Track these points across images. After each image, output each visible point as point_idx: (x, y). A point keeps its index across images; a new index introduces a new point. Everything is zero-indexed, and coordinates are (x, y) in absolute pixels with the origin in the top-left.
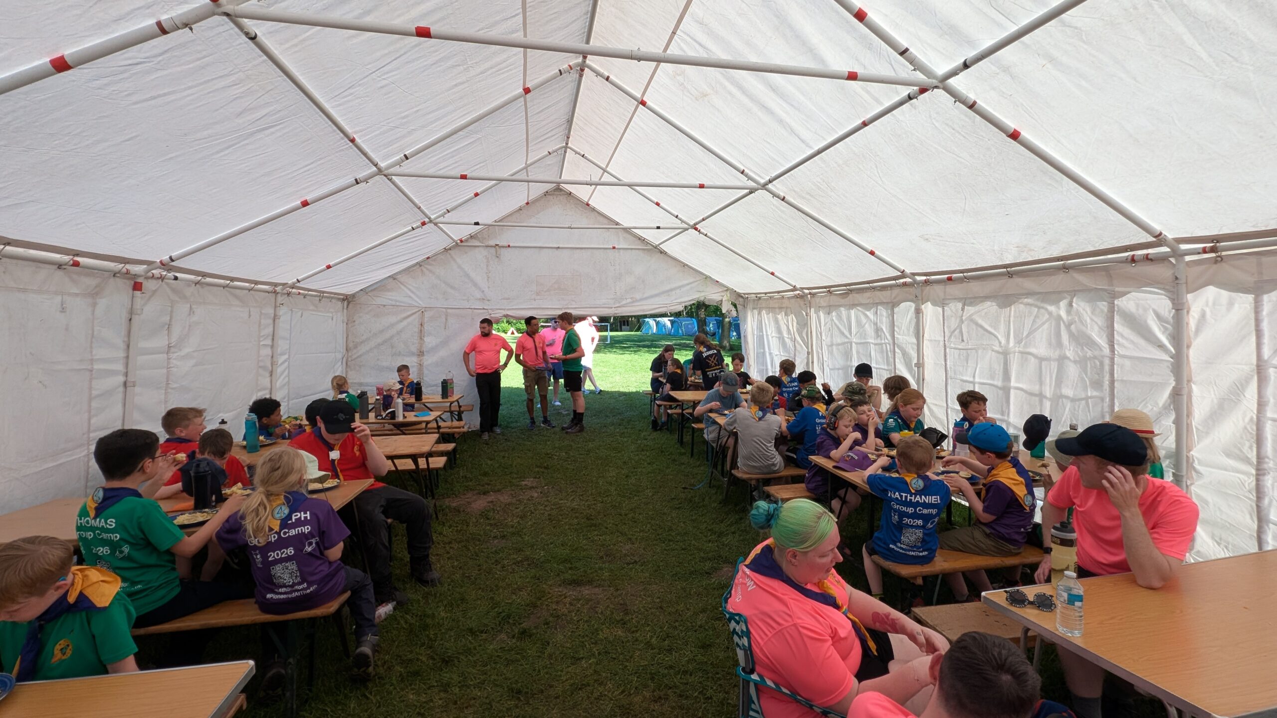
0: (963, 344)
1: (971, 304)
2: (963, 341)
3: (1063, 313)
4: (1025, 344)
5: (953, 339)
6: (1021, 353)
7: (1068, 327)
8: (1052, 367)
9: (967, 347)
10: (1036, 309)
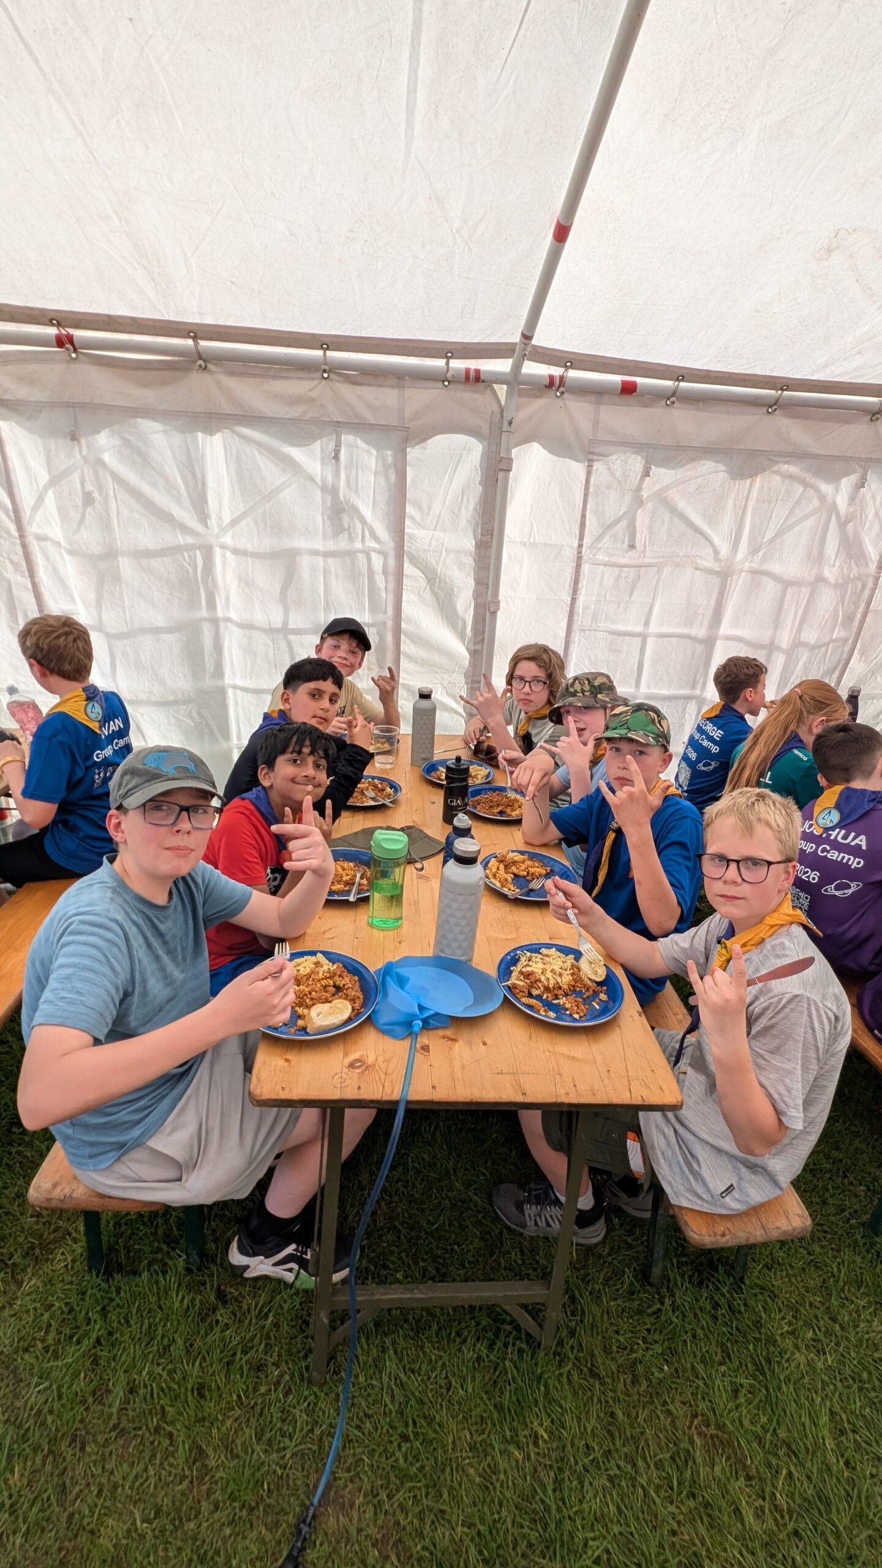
0: (632, 554)
1: (667, 462)
2: (632, 546)
3: (842, 502)
4: (764, 555)
5: (606, 542)
6: (754, 572)
7: (842, 525)
8: (802, 595)
9: (640, 561)
10: (801, 489)
